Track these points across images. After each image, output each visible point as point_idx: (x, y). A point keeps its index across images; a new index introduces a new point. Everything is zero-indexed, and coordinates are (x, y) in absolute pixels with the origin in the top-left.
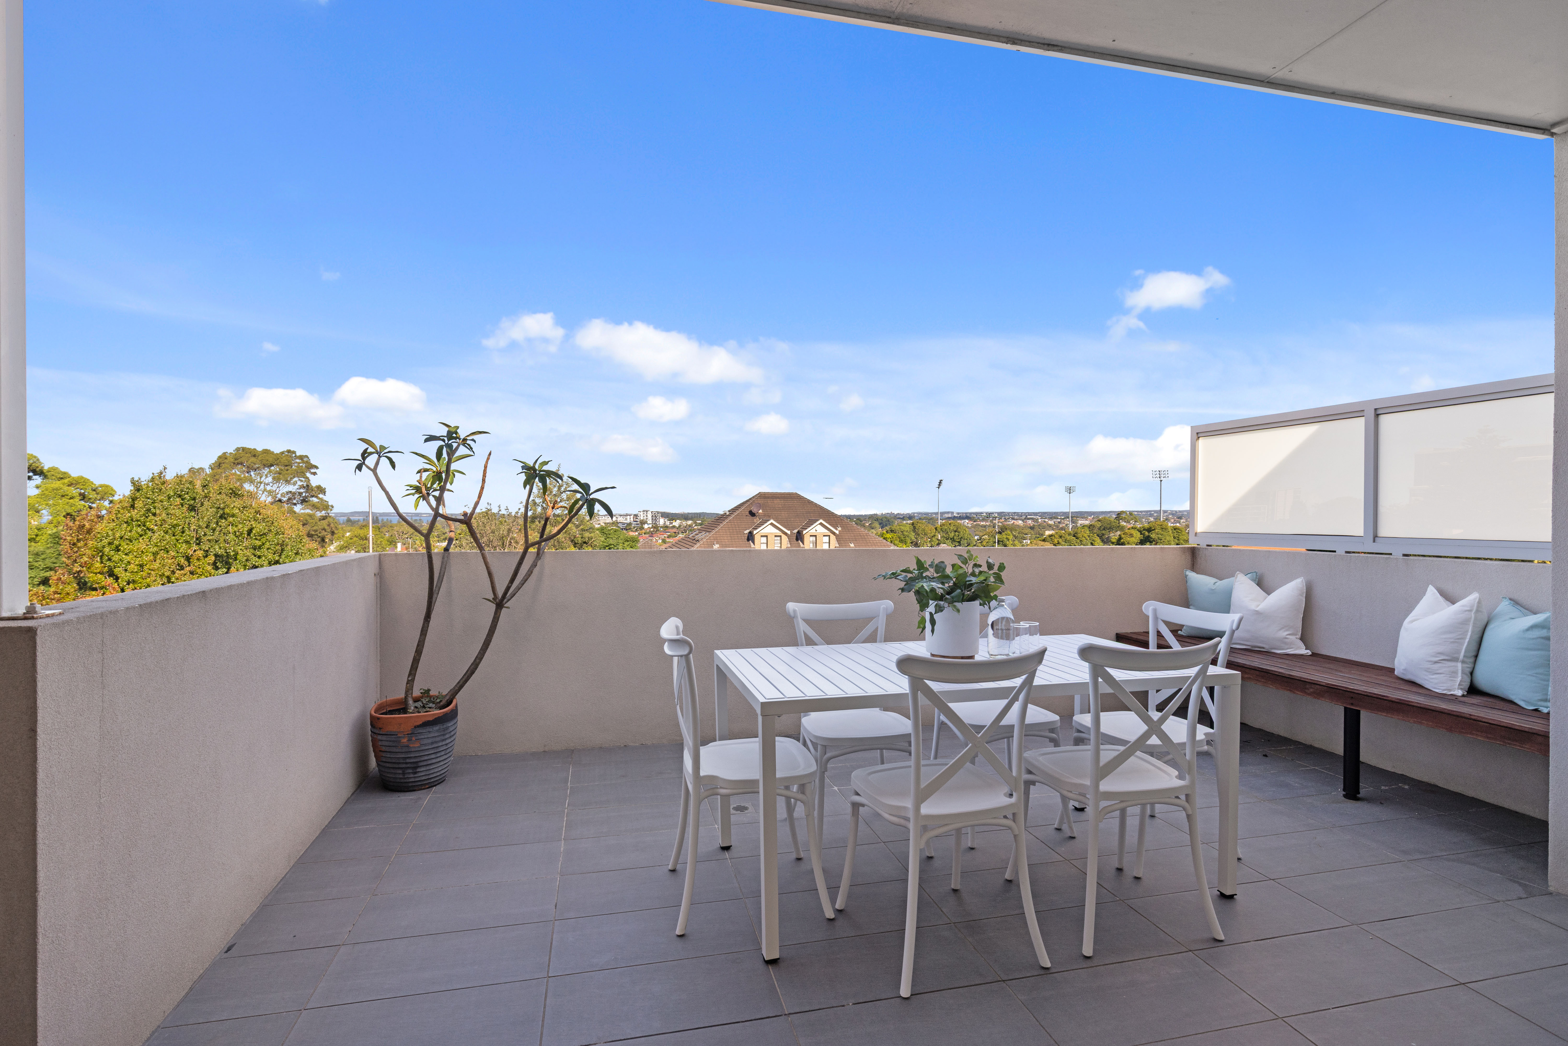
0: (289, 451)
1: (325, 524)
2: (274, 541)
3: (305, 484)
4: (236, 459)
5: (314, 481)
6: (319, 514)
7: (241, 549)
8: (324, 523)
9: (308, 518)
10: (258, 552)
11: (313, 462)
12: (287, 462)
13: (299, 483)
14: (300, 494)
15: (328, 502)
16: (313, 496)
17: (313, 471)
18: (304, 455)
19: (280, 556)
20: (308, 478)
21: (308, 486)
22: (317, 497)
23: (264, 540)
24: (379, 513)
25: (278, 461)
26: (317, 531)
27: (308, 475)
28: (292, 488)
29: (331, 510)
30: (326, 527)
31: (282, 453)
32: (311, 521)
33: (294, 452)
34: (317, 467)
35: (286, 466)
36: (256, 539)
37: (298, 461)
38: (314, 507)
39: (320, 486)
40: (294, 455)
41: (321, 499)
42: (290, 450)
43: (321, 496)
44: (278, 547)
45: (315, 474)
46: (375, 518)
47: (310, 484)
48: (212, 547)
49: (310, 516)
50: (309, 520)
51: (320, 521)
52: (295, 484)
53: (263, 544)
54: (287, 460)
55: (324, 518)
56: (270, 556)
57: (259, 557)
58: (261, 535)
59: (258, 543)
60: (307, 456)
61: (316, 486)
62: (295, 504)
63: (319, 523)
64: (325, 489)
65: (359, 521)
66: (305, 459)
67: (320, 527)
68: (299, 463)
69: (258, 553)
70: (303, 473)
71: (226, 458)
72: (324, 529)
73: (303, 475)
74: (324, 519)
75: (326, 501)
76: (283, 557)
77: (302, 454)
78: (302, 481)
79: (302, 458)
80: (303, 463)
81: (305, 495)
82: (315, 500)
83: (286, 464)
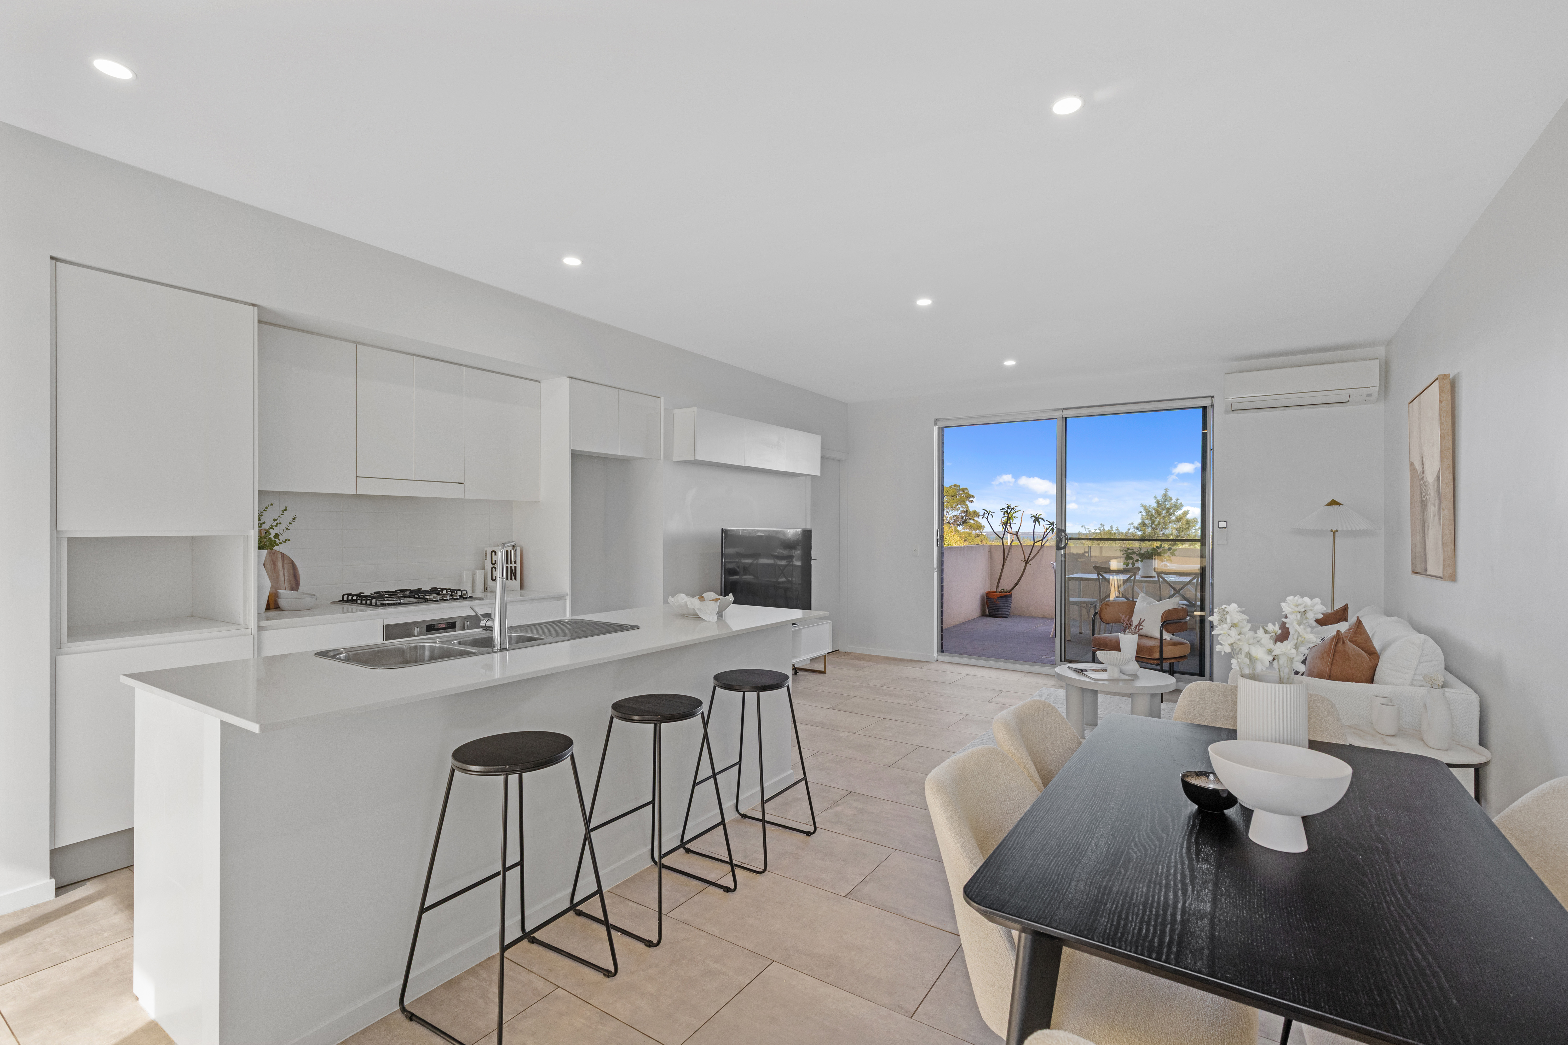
0: (955, 485)
3: (965, 510)
5: (972, 507)
6: (974, 533)
8: (978, 539)
9: (967, 535)
11: (971, 493)
13: (961, 509)
14: (963, 517)
16: (970, 519)
17: (971, 499)
18: (966, 487)
20: (967, 505)
21: (967, 511)
22: (973, 520)
27: (967, 503)
28: (956, 513)
31: (951, 487)
32: (969, 538)
33: (958, 486)
34: (973, 497)
35: (953, 496)
37: (961, 492)
38: (971, 527)
40: (959, 488)
41: (977, 521)
43: (976, 519)
45: (972, 502)
47: (969, 509)
52: (958, 510)
55: (978, 536)
62: (958, 525)
64: (979, 513)
66: (966, 491)
68: (962, 494)
70: (963, 501)
74: (978, 537)
77: (964, 487)
78: (963, 507)
79: (963, 490)
80: (964, 494)
81: (965, 518)
82: (971, 521)
83: (953, 495)
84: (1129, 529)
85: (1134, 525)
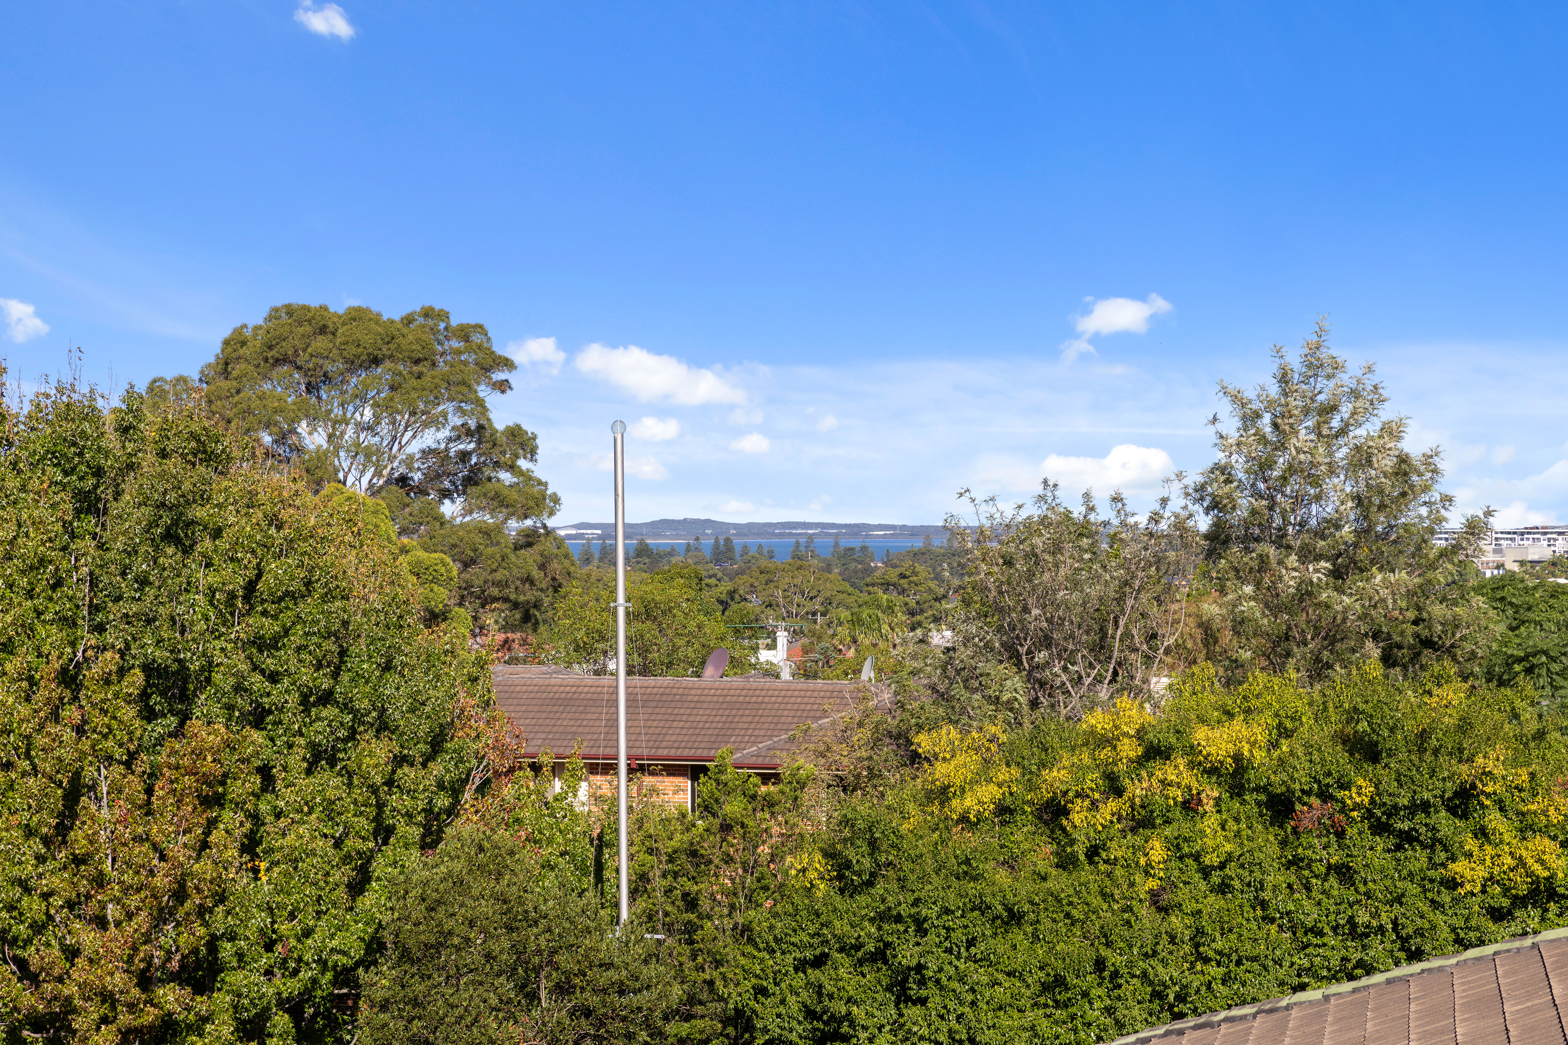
0: (428, 313)
1: (530, 561)
2: (319, 621)
3: (472, 424)
4: (270, 348)
6: (514, 525)
7: (223, 650)
8: (529, 558)
9: (478, 539)
10: (269, 661)
11: (499, 349)
12: (419, 348)
13: (456, 421)
14: (464, 456)
15: (546, 484)
16: (497, 465)
17: (497, 377)
18: (473, 322)
19: (336, 675)
20: (480, 403)
21: (480, 427)
22: (512, 468)
23: (287, 618)
24: (735, 526)
25: (392, 346)
26: (507, 586)
27: (483, 391)
28: (431, 438)
29: (551, 513)
30: (536, 574)
31: (408, 320)
32: (490, 550)
33: (443, 315)
34: (508, 364)
35: (417, 362)
36: (264, 613)
37: (455, 344)
38: (501, 501)
39: (518, 427)
40: (442, 326)
41: (527, 477)
42: (432, 309)
43: (523, 464)
44: (330, 645)
45: (503, 387)
46: (722, 542)
47: (489, 420)
48: (135, 639)
49: (486, 532)
50: (481, 547)
51: (516, 549)
52: (437, 422)
53: (286, 632)
54: (418, 340)
55: (529, 540)
56: (306, 676)
57: (274, 678)
58: (281, 599)
59: (270, 627)
60: (481, 327)
61: (508, 427)
62: (445, 494)
63: (513, 558)
64: (534, 437)
65: (672, 553)
66: (476, 338)
67: (515, 571)
68: (459, 352)
69: (270, 663)
70: (464, 383)
71: (243, 343)
72: (529, 580)
73: (465, 390)
74: (529, 545)
75: (540, 483)
76: (345, 677)
77: (465, 322)
78: (464, 413)
79: (464, 333)
80: (469, 350)
81: (474, 460)
82: (506, 477)
83: (416, 355)
84: (1164, 501)
85: (1185, 481)
